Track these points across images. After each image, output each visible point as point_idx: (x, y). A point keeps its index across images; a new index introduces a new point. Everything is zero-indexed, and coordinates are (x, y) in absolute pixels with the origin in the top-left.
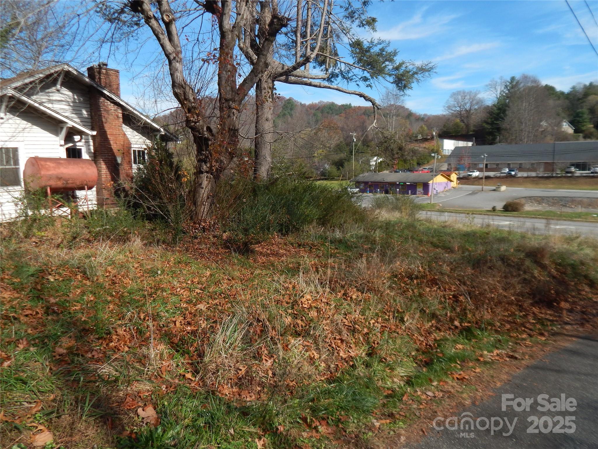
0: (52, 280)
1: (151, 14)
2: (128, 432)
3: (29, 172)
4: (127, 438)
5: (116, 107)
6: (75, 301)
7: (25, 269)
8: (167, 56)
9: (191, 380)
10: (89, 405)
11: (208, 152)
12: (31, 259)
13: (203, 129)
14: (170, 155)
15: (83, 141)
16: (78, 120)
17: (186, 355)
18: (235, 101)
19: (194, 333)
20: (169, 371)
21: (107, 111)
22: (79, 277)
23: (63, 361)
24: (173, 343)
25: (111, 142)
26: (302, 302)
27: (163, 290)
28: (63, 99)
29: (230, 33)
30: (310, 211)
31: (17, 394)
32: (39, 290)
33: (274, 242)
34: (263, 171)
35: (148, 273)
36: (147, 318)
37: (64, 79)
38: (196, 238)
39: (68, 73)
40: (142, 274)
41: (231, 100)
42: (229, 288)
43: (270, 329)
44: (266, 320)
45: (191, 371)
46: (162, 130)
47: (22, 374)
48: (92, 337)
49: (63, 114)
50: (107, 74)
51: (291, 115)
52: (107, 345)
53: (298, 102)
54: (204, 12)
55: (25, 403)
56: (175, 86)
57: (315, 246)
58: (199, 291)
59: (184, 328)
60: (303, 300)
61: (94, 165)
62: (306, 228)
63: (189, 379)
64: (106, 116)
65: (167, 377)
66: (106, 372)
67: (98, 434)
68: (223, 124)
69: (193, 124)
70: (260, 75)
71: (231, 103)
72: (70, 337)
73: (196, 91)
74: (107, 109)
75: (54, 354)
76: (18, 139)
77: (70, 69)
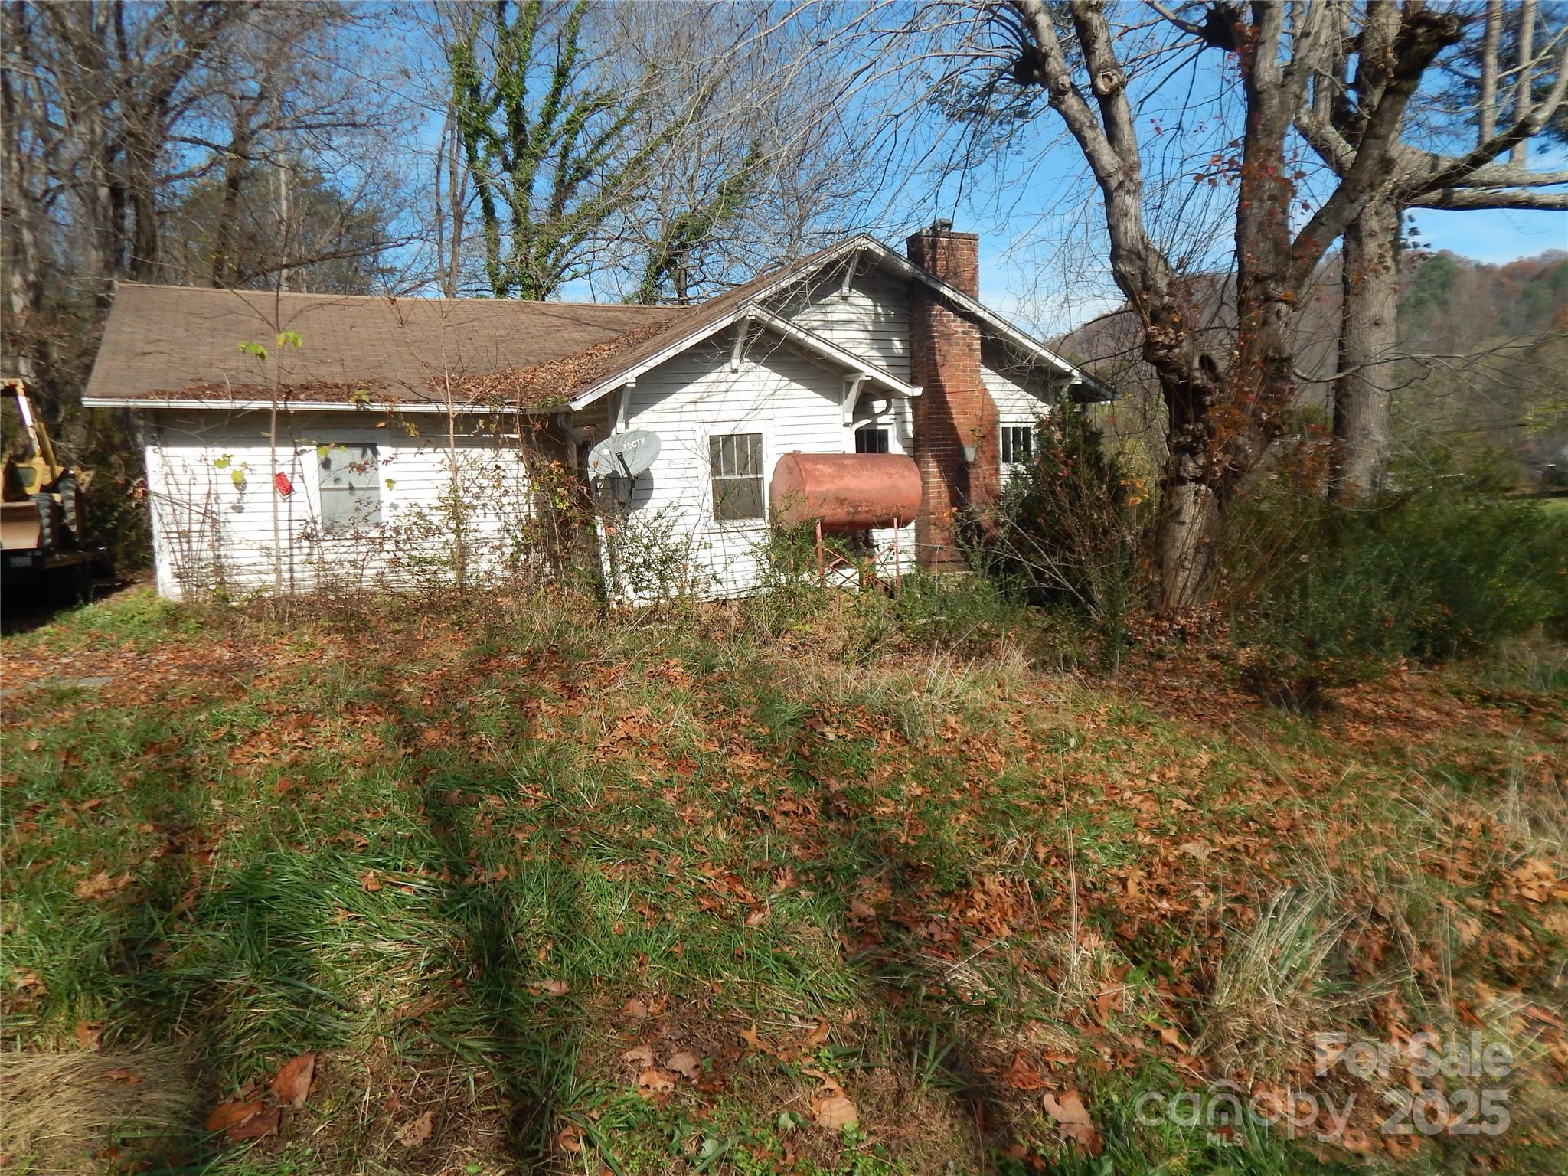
0: (832, 737)
1: (1065, 80)
2: (1025, 1150)
3: (782, 488)
4: (1021, 1164)
5: (968, 324)
6: (881, 793)
7: (777, 707)
8: (1102, 181)
9: (1177, 1050)
10: (935, 1058)
11: (1201, 426)
12: (786, 684)
13: (1189, 363)
14: (1093, 437)
15: (892, 411)
16: (882, 363)
17: (1162, 978)
18: (1284, 279)
19: (1179, 919)
20: (1117, 1012)
21: (947, 337)
22: (887, 735)
23: (868, 933)
24: (1123, 937)
25: (953, 411)
26: (1518, 880)
27: (1087, 791)
28: (854, 317)
29: (1275, 93)
30: (1524, 595)
31: (779, 993)
32: (805, 758)
33: (1396, 683)
34: (1360, 474)
35: (1044, 742)
36: (1054, 860)
37: (857, 270)
38: (1160, 657)
39: (866, 256)
40: (1028, 741)
41: (1271, 277)
42: (1270, 806)
43: (1416, 951)
44: (1400, 920)
45: (1177, 1026)
46: (1075, 373)
47: (787, 949)
48: (927, 887)
49: (853, 351)
50: (951, 248)
51: (1443, 304)
52: (962, 912)
53: (1468, 262)
54: (1201, 50)
55: (796, 1018)
56: (1120, 257)
57: (1543, 705)
58: (1184, 806)
59: (1149, 902)
60: (1524, 874)
61: (915, 467)
62: (1506, 645)
63: (1172, 1045)
64: (945, 348)
65: (1113, 1028)
66: (963, 982)
67: (955, 1133)
68: (1246, 345)
69: (1162, 352)
70: (1365, 197)
71: (1272, 285)
72: (880, 880)
73: (1174, 265)
74: (946, 331)
75: (849, 915)
76: (764, 414)
77: (872, 246)
